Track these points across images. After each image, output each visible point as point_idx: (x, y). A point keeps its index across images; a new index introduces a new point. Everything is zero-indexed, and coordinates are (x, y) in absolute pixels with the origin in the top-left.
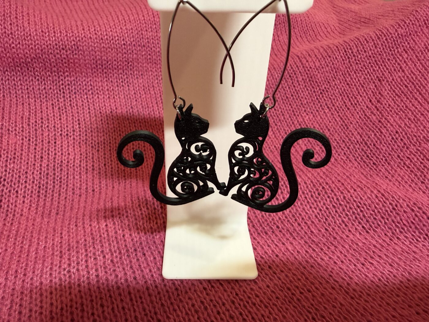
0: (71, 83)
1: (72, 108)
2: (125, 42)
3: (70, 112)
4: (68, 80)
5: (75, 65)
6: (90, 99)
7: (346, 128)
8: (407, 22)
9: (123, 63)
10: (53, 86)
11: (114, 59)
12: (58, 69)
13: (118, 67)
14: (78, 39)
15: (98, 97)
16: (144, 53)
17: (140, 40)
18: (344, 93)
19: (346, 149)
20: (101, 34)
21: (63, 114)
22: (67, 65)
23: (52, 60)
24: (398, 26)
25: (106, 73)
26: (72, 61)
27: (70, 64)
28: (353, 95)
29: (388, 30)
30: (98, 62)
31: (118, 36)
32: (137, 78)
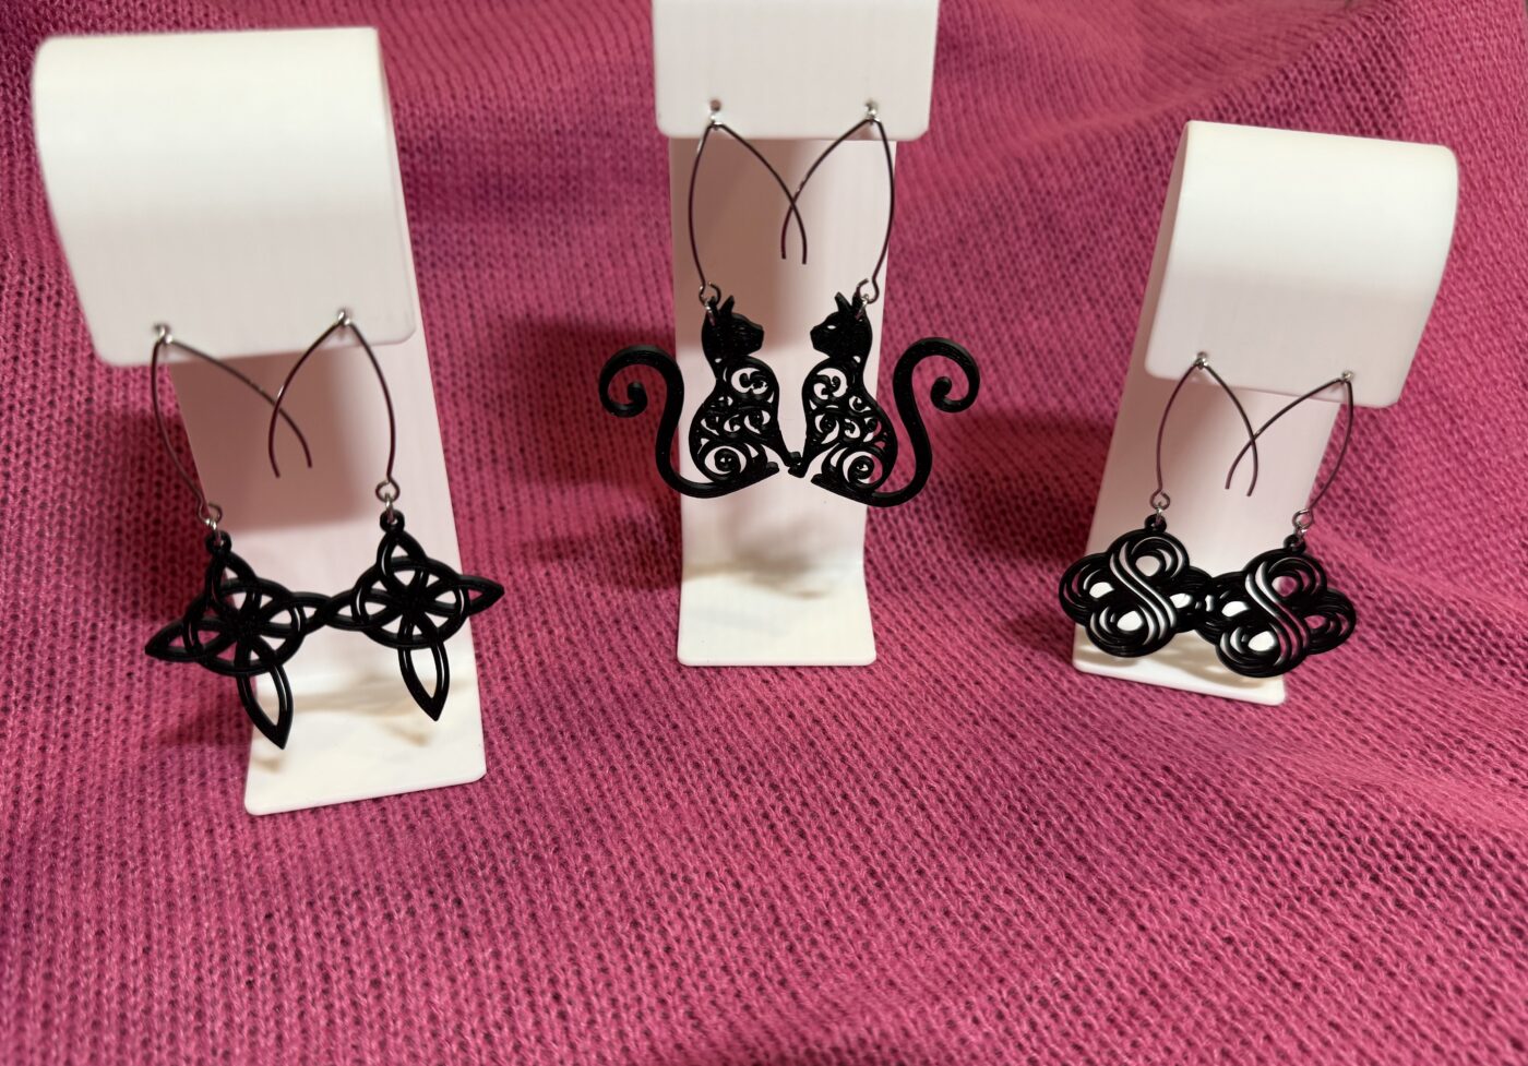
8: (1291, 76)
14: (441, 122)
25: (510, 210)
29: (1244, 96)
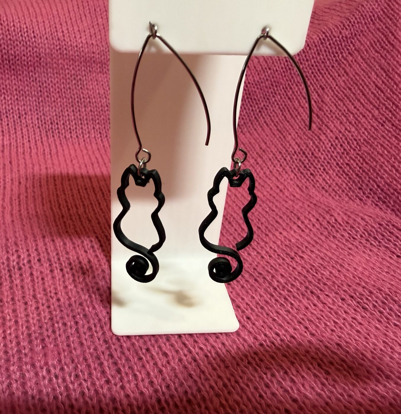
2: (35, 35)
7: (283, 140)
8: (352, 21)
9: (34, 59)
11: (23, 53)
13: (28, 63)
15: (5, 98)
17: (54, 33)
19: (283, 160)
20: (8, 25)
24: (342, 27)
28: (294, 108)
30: (4, 56)
31: (27, 27)
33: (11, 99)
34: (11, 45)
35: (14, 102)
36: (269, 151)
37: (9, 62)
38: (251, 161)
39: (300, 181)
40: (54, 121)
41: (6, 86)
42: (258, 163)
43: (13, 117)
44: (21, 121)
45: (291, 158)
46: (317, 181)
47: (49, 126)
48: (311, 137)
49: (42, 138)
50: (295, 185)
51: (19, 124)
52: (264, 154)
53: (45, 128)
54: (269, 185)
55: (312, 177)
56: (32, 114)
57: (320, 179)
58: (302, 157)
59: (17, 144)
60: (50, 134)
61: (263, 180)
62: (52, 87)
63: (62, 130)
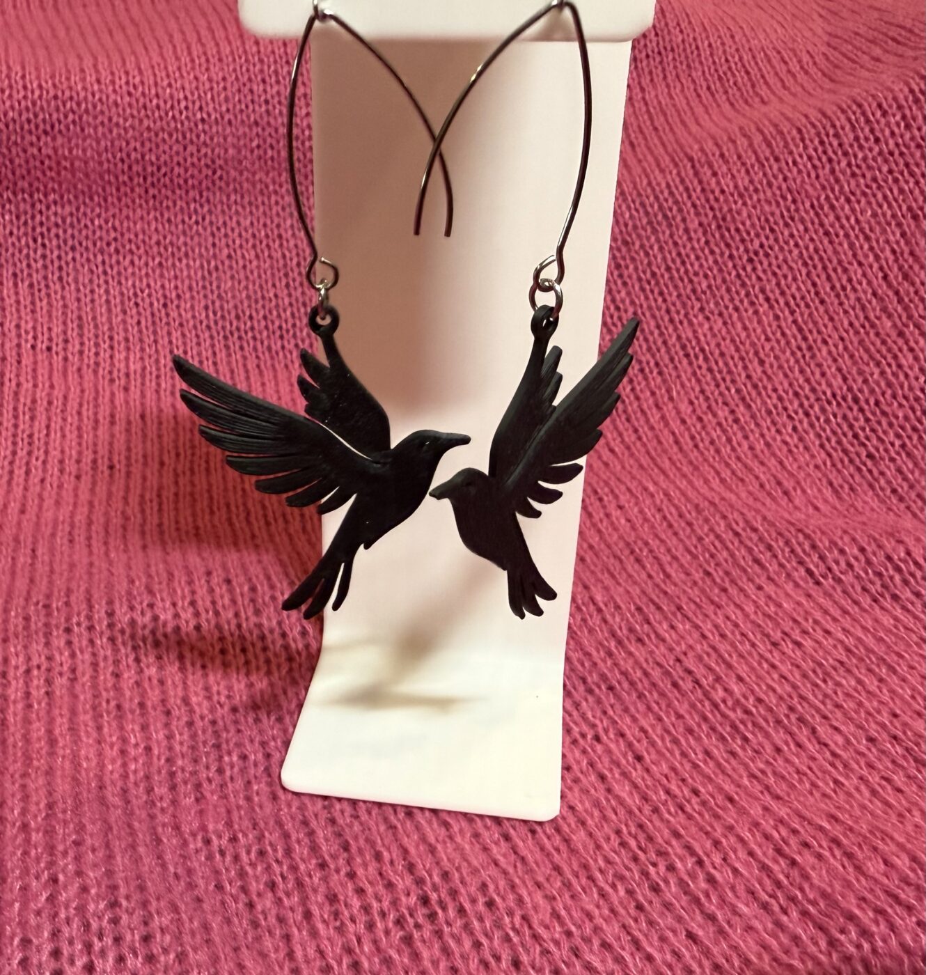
0: (64, 221)
1: (63, 288)
2: (205, 116)
3: (59, 297)
4: (56, 214)
5: (74, 176)
6: (111, 267)
9: (200, 171)
10: (19, 228)
11: (175, 159)
12: (31, 185)
13: (186, 181)
15: (132, 263)
16: (255, 144)
17: (247, 107)
18: (816, 258)
19: (801, 415)
20: (143, 94)
21: (41, 300)
22: (53, 174)
23: (17, 161)
26: (68, 165)
27: (63, 173)
28: (840, 262)
30: (135, 168)
31: (186, 98)
32: (237, 212)
33: (147, 264)
34: (150, 140)
35: (154, 271)
36: (770, 387)
37: (145, 179)
38: (720, 413)
39: (839, 471)
40: (243, 312)
41: (136, 236)
42: (736, 421)
43: (151, 304)
44: (167, 315)
45: (823, 410)
46: (882, 473)
47: (231, 324)
48: (878, 356)
49: (214, 354)
50: (824, 481)
51: (164, 320)
52: (754, 393)
53: (224, 328)
54: (757, 478)
55: (869, 463)
56: (192, 298)
57: (889, 468)
58: (851, 409)
59: (158, 369)
60: (233, 342)
61: (746, 466)
62: (240, 235)
63: (260, 333)
